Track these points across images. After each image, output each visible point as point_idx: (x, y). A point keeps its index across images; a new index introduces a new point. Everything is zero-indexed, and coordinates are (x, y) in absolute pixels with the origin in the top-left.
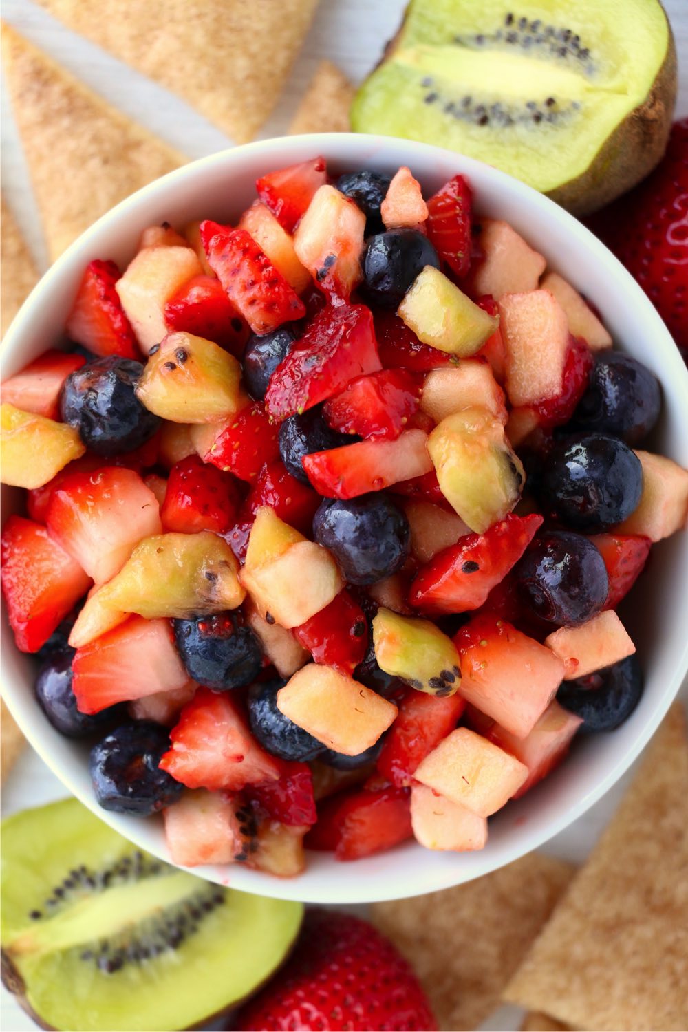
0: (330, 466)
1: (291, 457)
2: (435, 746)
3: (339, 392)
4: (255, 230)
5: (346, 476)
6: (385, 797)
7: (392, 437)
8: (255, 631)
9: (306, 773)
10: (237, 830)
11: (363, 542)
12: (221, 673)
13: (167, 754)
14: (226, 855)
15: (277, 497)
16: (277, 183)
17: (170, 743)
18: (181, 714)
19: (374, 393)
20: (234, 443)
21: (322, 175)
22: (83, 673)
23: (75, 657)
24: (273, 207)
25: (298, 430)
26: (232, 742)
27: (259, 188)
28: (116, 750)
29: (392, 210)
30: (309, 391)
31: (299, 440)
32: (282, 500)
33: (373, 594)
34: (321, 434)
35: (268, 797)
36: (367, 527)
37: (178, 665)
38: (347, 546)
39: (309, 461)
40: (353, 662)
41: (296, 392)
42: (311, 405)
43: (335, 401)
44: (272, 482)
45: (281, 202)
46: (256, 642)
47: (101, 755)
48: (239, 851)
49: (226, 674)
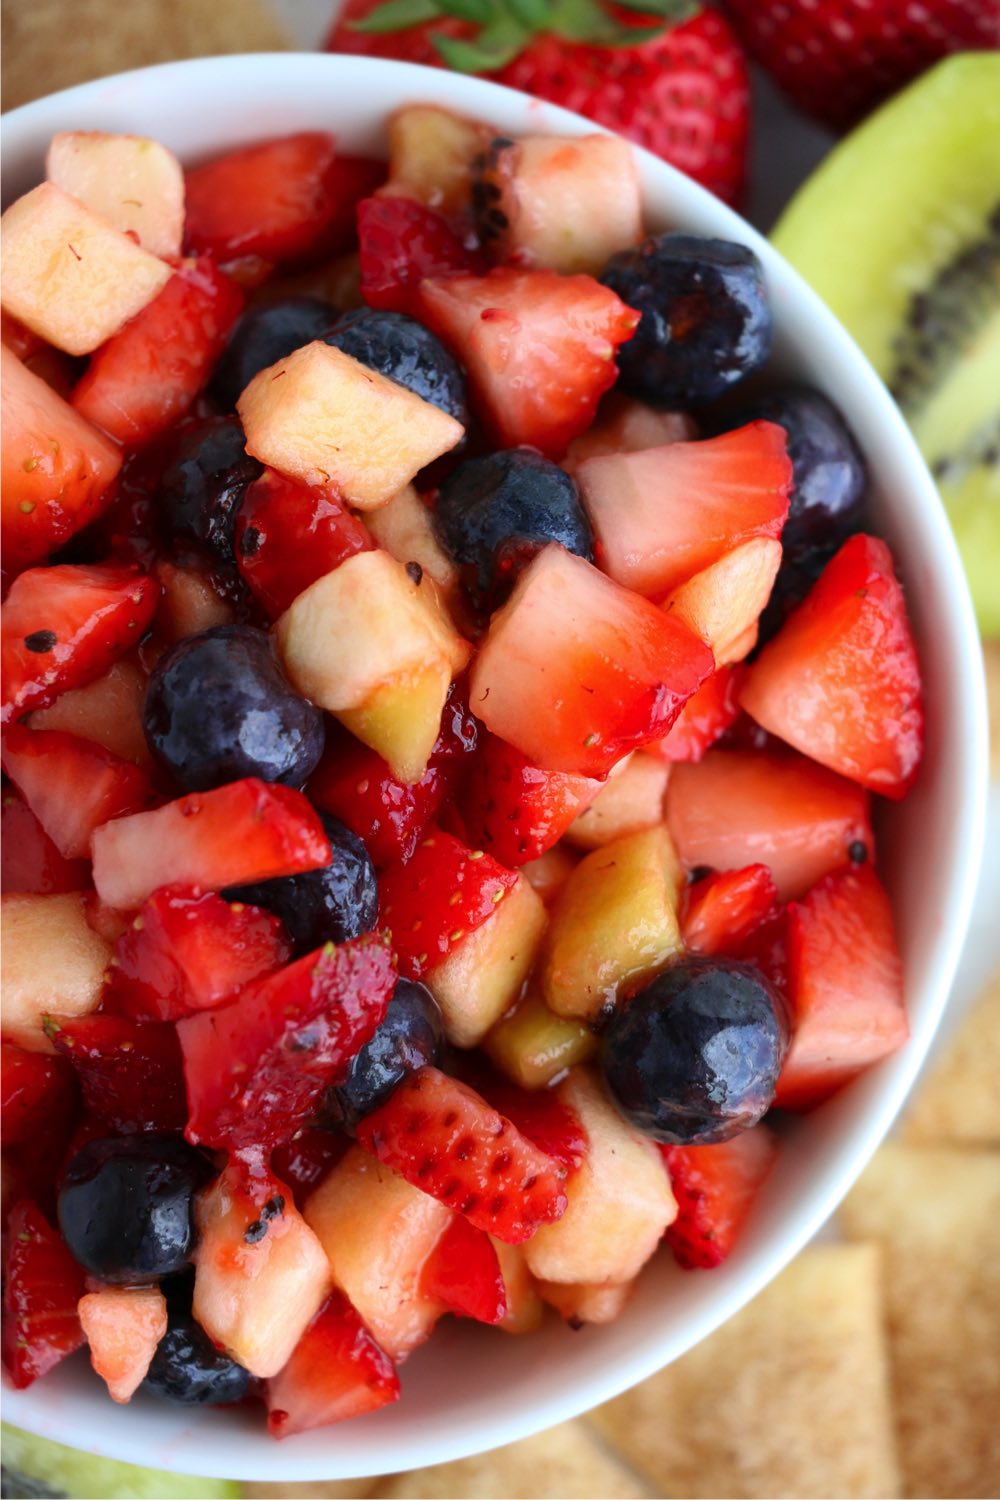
0: (278, 841)
1: (356, 869)
2: (132, 325)
3: (256, 983)
4: (405, 1304)
5: (248, 823)
6: (234, 244)
7: (163, 894)
8: (446, 555)
9: (371, 289)
10: (506, 193)
11: (228, 698)
12: (514, 479)
13: (624, 338)
14: (532, 152)
15: (385, 799)
16: (361, 1393)
17: (617, 359)
18: (594, 414)
19: (192, 977)
20: (461, 902)
21: (277, 1403)
22: (770, 495)
23: (782, 523)
24: (370, 1348)
25: (340, 917)
26: (501, 347)
27: (394, 1384)
28: (720, 353)
29: (147, 1320)
30: (310, 983)
31: (339, 898)
32: (375, 791)
33: (224, 610)
34: (296, 909)
35: (446, 252)
36: (217, 724)
37: (591, 498)
38: (259, 694)
39: (319, 853)
40: (267, 485)
41: (335, 985)
42: (308, 959)
43: (266, 966)
44: (392, 823)
45: (356, 1354)
46: (445, 534)
47: (749, 347)
48: (505, 154)
49: (505, 477)
